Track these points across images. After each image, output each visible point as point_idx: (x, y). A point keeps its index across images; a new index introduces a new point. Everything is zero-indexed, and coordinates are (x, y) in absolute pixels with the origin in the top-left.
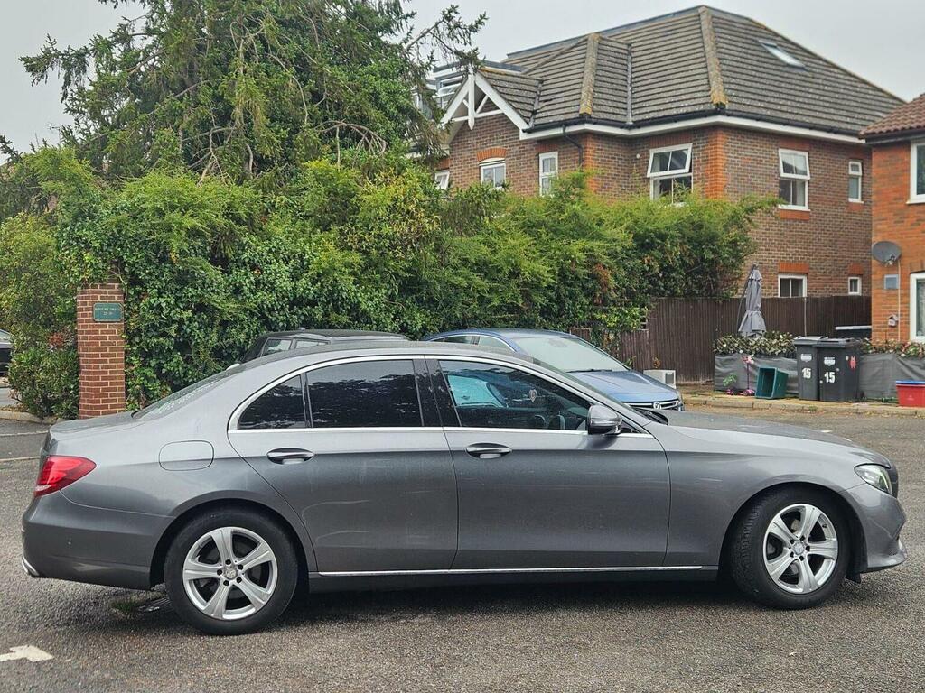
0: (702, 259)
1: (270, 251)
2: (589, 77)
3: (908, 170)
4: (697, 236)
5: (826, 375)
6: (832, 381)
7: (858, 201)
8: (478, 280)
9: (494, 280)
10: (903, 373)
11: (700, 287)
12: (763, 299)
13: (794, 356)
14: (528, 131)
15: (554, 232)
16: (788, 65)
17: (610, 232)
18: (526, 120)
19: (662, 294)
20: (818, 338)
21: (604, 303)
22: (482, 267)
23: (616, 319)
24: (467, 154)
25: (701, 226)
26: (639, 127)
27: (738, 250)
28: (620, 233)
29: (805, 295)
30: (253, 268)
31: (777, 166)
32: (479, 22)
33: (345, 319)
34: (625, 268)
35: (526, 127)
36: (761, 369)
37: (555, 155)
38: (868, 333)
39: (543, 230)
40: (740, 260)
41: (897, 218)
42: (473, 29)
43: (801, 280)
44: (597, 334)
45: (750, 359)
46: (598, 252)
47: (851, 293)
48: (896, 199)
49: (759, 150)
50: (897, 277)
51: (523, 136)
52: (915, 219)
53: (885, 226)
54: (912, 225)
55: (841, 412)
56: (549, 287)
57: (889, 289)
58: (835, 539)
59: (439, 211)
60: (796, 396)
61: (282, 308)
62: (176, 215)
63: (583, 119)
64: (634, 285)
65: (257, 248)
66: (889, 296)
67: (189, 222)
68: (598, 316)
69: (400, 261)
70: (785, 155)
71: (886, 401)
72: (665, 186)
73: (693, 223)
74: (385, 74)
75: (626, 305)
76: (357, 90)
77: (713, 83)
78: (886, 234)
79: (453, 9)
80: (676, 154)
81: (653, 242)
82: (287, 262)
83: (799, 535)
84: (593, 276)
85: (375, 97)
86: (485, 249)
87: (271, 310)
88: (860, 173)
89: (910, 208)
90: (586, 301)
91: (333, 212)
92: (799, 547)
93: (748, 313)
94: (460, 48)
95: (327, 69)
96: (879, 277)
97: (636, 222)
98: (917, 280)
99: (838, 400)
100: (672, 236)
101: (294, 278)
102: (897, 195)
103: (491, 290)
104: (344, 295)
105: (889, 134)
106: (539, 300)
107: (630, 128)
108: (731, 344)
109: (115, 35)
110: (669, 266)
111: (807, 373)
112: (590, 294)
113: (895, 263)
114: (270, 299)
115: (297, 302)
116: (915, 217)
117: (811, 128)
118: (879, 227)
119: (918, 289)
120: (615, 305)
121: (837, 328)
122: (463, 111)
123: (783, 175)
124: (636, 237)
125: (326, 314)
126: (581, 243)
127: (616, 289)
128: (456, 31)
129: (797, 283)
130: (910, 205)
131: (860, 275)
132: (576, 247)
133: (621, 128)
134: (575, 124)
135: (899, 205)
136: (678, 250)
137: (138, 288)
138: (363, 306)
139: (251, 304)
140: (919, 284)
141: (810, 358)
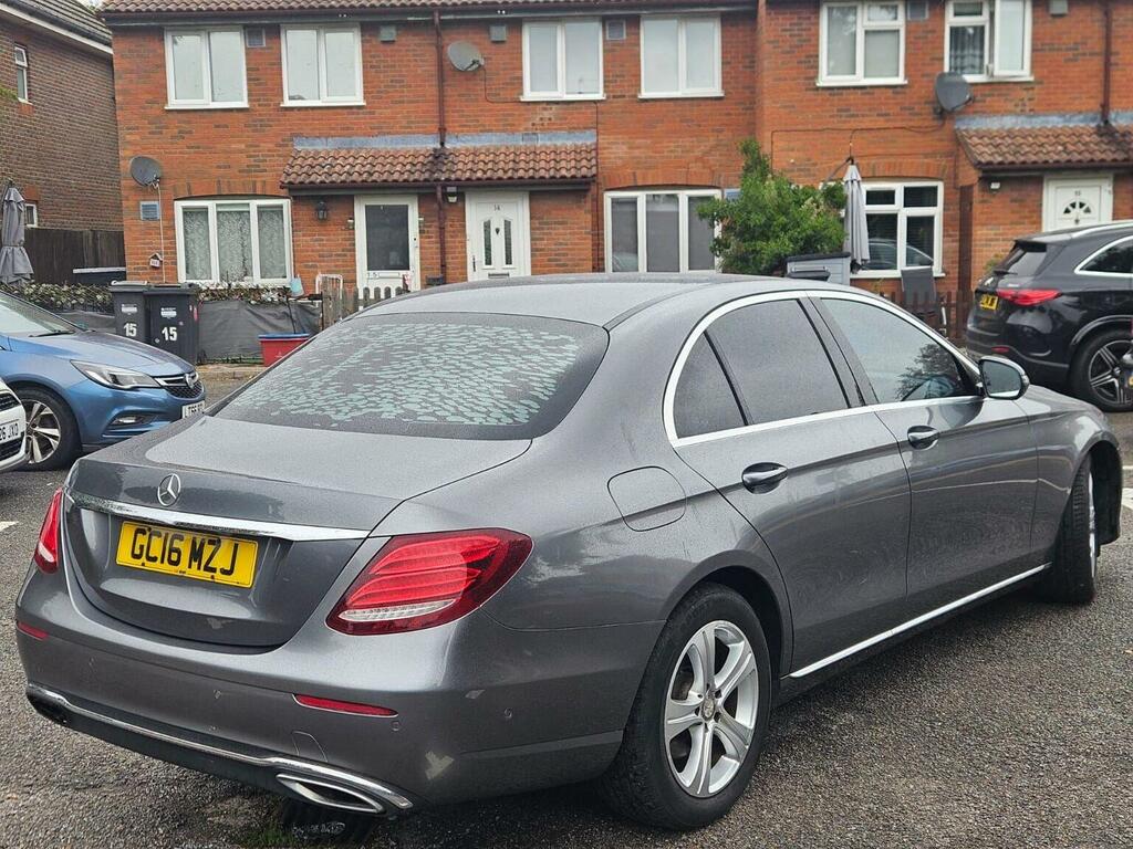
3: (163, 66)
6: (174, 339)
7: (27, 101)
10: (254, 324)
41: (153, 128)
48: (150, 102)
50: (157, 204)
52: (176, 130)
53: (138, 138)
54: (172, 137)
57: (147, 219)
66: (149, 228)
71: (234, 361)
78: (138, 148)
88: (25, 64)
89: (170, 115)
96: (131, 203)
98: (184, 208)
102: (151, 97)
111: (130, 329)
116: (177, 127)
118: (128, 138)
119: (185, 221)
121: (76, 271)
130: (169, 111)
131: (36, 202)
135: (155, 110)
140: (187, 212)
141: (135, 310)
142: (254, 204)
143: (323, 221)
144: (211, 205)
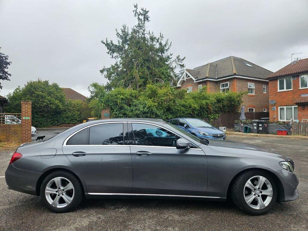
0: (231, 104)
1: (139, 103)
2: (208, 70)
3: (277, 85)
4: (230, 99)
5: (260, 128)
6: (261, 129)
7: (265, 93)
8: (183, 109)
9: (186, 108)
10: (278, 128)
11: (231, 110)
12: (245, 113)
13: (252, 124)
14: (196, 81)
15: (199, 99)
16: (250, 67)
17: (211, 99)
18: (196, 79)
19: (223, 111)
20: (258, 120)
21: (210, 113)
22: (183, 106)
23: (213, 116)
24: (185, 86)
25: (231, 98)
26: (218, 79)
27: (239, 102)
28: (213, 99)
29: (254, 112)
30: (135, 106)
31: (248, 86)
32: (184, 58)
33: (154, 116)
34: (215, 106)
35: (195, 80)
36: (245, 127)
37: (201, 85)
38: (269, 119)
39: (197, 98)
40: (240, 105)
41: (275, 95)
42: (183, 60)
43: (253, 109)
44: (209, 120)
45: (242, 125)
46: (208, 103)
47: (264, 112)
48: (275, 91)
49: (244, 83)
50: (275, 107)
51: (195, 82)
55: (264, 136)
56: (198, 110)
57: (273, 110)
58: (271, 189)
59: (174, 94)
60: (253, 133)
61: (141, 114)
62: (119, 95)
63: (206, 78)
64: (217, 110)
65: (136, 102)
67: (122, 97)
68: (209, 116)
69: (165, 105)
70: (249, 84)
71: (274, 134)
72: (224, 90)
73: (229, 97)
74: (165, 69)
75: (215, 114)
76: (159, 72)
77: (234, 70)
79: (179, 56)
80: (226, 84)
81: (220, 100)
82: (142, 105)
83: (258, 187)
84: (208, 108)
85: (163, 73)
86: (184, 102)
87: (139, 115)
88: (266, 87)
90: (206, 113)
91: (152, 95)
92: (258, 192)
93: (242, 115)
94: (180, 64)
95: (153, 68)
96: (271, 108)
97: (217, 97)
99: (263, 134)
100: (225, 100)
101: (144, 108)
102: (275, 90)
103: (185, 110)
104: (154, 111)
105: (273, 78)
106: (196, 112)
107: (216, 79)
108: (238, 122)
109: (115, 64)
110: (224, 106)
111: (255, 128)
112: (207, 111)
113: (275, 104)
114: (139, 112)
115: (145, 113)
116: (279, 95)
117: (255, 78)
118: (271, 97)
119: (280, 110)
120: (213, 114)
121: (262, 118)
122: (184, 78)
123: (249, 87)
124: (217, 100)
125: (150, 115)
126: (205, 101)
127: (213, 110)
128: (179, 60)
129: (252, 109)
130: (278, 92)
131: (266, 108)
132: (204, 102)
133: (215, 79)
134: (205, 79)
135: (276, 92)
136: (226, 102)
137: (112, 110)
138: (158, 114)
139: (135, 113)
140: (280, 109)
141: (256, 124)
142: (293, 107)
143: (304, 109)
144: (285, 107)
